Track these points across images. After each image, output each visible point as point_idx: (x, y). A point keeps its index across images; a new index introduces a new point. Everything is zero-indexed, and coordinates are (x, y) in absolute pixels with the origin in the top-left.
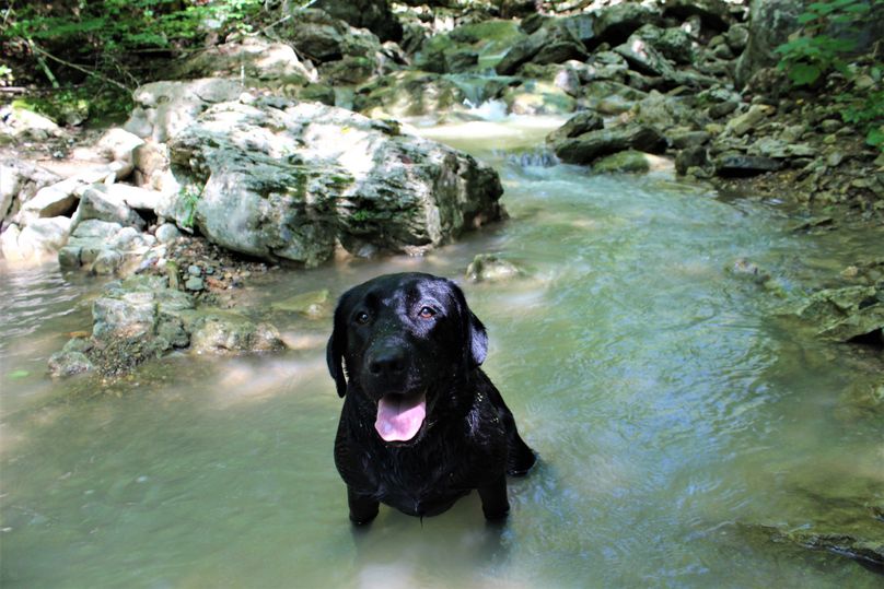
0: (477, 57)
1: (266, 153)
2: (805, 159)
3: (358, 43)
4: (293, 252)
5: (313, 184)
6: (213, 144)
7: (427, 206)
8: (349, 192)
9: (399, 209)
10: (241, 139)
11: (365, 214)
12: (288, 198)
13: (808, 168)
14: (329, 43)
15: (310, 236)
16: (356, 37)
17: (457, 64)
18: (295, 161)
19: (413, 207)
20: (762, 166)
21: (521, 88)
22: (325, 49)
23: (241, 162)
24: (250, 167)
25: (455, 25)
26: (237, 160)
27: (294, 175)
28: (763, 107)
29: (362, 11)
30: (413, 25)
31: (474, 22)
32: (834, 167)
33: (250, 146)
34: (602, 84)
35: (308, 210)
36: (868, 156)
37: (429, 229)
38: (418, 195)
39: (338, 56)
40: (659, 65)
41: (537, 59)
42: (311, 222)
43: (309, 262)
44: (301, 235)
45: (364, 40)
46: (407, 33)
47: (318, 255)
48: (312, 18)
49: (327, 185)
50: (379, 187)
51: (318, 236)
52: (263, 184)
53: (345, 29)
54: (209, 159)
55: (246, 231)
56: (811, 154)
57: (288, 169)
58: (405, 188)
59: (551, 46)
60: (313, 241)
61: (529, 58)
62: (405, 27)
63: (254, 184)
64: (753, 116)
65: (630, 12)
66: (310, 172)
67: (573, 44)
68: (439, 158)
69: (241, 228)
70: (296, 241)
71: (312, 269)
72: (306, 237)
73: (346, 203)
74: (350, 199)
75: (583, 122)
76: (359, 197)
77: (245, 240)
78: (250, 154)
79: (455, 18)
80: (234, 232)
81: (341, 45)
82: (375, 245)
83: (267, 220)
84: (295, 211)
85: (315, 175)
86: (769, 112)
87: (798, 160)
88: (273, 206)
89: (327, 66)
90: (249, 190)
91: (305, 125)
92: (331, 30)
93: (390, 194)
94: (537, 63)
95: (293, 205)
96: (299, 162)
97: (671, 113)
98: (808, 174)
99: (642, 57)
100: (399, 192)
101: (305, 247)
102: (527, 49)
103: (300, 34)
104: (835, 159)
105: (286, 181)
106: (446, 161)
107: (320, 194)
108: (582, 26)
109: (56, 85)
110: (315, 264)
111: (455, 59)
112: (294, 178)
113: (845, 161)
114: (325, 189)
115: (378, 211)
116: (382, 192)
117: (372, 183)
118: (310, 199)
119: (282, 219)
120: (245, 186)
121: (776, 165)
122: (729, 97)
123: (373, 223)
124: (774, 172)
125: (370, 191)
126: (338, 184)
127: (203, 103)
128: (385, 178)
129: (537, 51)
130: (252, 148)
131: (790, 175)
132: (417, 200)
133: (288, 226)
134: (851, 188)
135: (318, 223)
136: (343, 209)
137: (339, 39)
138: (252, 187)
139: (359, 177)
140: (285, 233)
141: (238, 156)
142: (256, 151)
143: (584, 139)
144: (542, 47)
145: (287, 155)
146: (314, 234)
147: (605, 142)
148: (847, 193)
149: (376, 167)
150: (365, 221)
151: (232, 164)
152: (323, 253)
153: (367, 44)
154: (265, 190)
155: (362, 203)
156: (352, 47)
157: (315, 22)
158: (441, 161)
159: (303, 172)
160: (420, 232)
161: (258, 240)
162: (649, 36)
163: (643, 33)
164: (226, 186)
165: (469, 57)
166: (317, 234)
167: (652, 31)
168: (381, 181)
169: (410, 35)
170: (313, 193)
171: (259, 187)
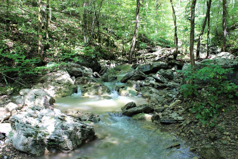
0: (117, 77)
1: (31, 124)
2: (181, 121)
3: (87, 73)
4: (33, 152)
5: (39, 135)
6: (18, 122)
7: (67, 142)
8: (48, 137)
9: (60, 142)
10: (24, 120)
11: (52, 143)
12: (32, 138)
13: (181, 124)
14: (80, 72)
15: (38, 148)
16: (86, 71)
17: (111, 79)
18: (37, 127)
19: (64, 142)
20: (171, 122)
21: (124, 89)
22: (78, 74)
23: (23, 127)
24: (25, 129)
25: (116, 65)
26: (23, 126)
27: (35, 132)
28: (179, 100)
29: (90, 63)
30: (104, 66)
31: (121, 65)
32: (188, 124)
33: (27, 122)
34: (146, 87)
35: (37, 141)
36: (196, 122)
37: (68, 147)
38: (65, 139)
39: (81, 76)
40: (164, 80)
41: (131, 79)
42: (38, 144)
43: (37, 154)
44: (35, 148)
45: (88, 72)
46: (102, 68)
47: (40, 152)
48: (75, 66)
49: (43, 135)
50: (55, 136)
51: (40, 148)
52: (27, 134)
53: (84, 69)
54: (16, 126)
55: (22, 146)
56: (183, 120)
57: (35, 130)
58: (62, 137)
59: (135, 76)
60: (39, 149)
61: (129, 79)
62: (102, 66)
63: (25, 134)
64: (176, 103)
65: (159, 64)
66: (39, 131)
67: (141, 75)
68: (72, 128)
69: (20, 145)
70: (34, 149)
71: (39, 156)
72: (37, 148)
73: (47, 140)
74: (48, 139)
75: (130, 105)
76: (50, 139)
77: (21, 148)
78: (26, 125)
79: (116, 64)
80: (19, 146)
81: (82, 73)
82: (56, 149)
83: (27, 144)
84: (34, 142)
85: (40, 132)
86: (180, 102)
87: (180, 121)
88: (29, 140)
89: (79, 78)
90: (24, 135)
91: (43, 116)
92: (80, 69)
93: (58, 138)
94: (131, 80)
95: (33, 140)
96: (38, 127)
97: (157, 100)
98: (182, 126)
99: (159, 78)
100: (60, 138)
101: (36, 151)
102: (129, 76)
103: (72, 70)
104: (188, 122)
105: (33, 133)
106: (74, 129)
107: (40, 138)
108: (147, 67)
109: (7, 83)
110: (39, 155)
111: (111, 78)
112: (35, 133)
113: (191, 123)
114: (42, 136)
115: (55, 142)
116: (55, 138)
117: (54, 135)
118: (38, 139)
119: (30, 144)
120: (23, 134)
121: (175, 122)
122: (172, 96)
123: (54, 145)
124: (174, 124)
125: (53, 138)
126: (45, 135)
127: (35, 95)
128: (57, 134)
129: (131, 77)
130: (27, 123)
131: (178, 125)
132: (65, 140)
133: (32, 145)
134: (190, 132)
135: (40, 145)
136: (46, 141)
137: (82, 71)
138: (24, 134)
139: (51, 133)
140: (31, 147)
141: (23, 125)
142: (28, 124)
143: (129, 110)
144: (132, 76)
145: (36, 125)
146: (39, 147)
147: (135, 111)
148: (189, 133)
149: (55, 130)
150: (52, 144)
151: (21, 127)
152: (41, 152)
153: (89, 73)
154: (28, 135)
155: (50, 140)
156: (85, 74)
157: (76, 67)
158: (73, 129)
159: (38, 131)
160: (66, 148)
161: (25, 149)
162: (162, 72)
163: (160, 71)
164: (18, 134)
165: (114, 77)
166: (40, 147)
167: (163, 71)
168: (56, 135)
169: (103, 68)
170: (39, 137)
171: (26, 134)
